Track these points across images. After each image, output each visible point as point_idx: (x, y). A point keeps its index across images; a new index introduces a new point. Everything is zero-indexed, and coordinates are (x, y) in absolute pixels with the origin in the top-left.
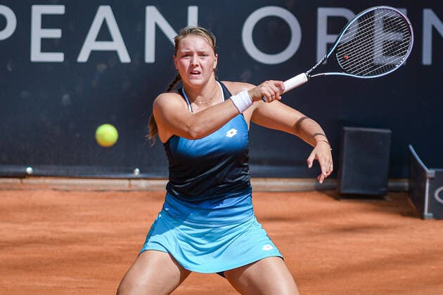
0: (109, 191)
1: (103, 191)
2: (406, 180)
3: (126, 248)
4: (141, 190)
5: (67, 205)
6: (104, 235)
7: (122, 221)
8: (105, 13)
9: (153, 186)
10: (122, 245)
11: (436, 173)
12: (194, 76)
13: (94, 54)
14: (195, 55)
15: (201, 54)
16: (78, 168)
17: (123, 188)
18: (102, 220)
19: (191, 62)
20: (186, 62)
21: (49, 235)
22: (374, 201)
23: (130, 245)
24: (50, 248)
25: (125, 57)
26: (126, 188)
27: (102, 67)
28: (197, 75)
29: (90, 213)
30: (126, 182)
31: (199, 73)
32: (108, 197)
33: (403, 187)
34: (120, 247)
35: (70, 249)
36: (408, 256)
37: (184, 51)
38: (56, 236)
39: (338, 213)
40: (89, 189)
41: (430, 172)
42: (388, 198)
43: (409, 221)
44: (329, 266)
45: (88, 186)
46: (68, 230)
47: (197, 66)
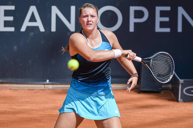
0: (35, 90)
1: (32, 90)
2: (170, 84)
3: (43, 116)
4: (49, 90)
5: (16, 96)
6: (33, 110)
7: (41, 104)
8: (33, 9)
9: (55, 88)
10: (41, 114)
11: (184, 81)
12: (89, 26)
13: (28, 28)
14: (90, 16)
15: (92, 16)
16: (21, 79)
17: (41, 89)
18: (32, 103)
19: (88, 19)
20: (85, 20)
21: (8, 110)
22: (156, 94)
23: (45, 114)
24: (9, 116)
25: (42, 29)
26: (43, 88)
27: (32, 34)
28: (90, 26)
29: (27, 100)
30: (43, 86)
31: (91, 25)
32: (35, 92)
33: (169, 88)
34: (40, 115)
35: (17, 116)
36: (171, 119)
37: (84, 14)
38: (11, 110)
39: (139, 99)
40: (26, 89)
41: (181, 81)
42: (162, 93)
43: (171, 103)
44: (135, 124)
45: (25, 87)
46: (16, 107)
47: (90, 21)
